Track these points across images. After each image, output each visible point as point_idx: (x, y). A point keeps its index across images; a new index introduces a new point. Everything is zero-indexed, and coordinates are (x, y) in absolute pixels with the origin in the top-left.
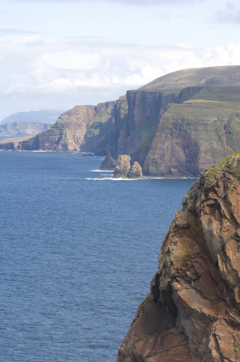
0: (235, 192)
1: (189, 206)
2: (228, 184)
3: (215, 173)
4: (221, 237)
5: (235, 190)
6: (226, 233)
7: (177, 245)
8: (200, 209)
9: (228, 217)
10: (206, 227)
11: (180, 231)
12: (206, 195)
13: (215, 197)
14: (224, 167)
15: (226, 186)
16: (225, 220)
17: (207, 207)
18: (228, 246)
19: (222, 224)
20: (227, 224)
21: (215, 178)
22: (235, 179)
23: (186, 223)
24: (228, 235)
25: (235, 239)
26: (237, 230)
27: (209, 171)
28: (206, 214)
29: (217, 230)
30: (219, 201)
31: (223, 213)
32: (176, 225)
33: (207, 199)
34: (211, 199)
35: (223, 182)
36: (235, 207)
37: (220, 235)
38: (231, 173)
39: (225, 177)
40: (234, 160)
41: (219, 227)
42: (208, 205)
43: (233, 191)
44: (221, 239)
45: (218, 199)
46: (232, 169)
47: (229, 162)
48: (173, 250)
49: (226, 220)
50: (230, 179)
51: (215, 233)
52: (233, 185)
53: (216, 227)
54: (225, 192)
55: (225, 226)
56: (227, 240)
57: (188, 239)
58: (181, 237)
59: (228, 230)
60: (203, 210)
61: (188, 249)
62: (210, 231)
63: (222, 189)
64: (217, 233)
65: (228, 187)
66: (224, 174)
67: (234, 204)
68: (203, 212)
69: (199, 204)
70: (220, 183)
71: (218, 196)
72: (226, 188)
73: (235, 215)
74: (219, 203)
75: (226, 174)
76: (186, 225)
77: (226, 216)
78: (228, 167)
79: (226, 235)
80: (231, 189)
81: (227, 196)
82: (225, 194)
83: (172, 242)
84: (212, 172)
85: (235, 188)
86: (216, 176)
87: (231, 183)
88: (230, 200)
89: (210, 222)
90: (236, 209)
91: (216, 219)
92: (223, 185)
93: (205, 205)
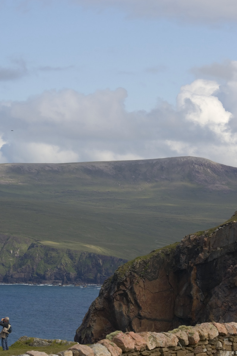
0: (138, 286)
1: (105, 295)
2: (133, 280)
3: (124, 272)
4: (128, 316)
5: (138, 284)
6: (132, 313)
7: (96, 322)
8: (113, 297)
9: (133, 302)
10: (117, 310)
11: (98, 312)
12: (118, 287)
13: (124, 289)
14: (131, 268)
15: (132, 281)
16: (130, 305)
17: (118, 296)
18: (134, 322)
19: (128, 307)
20: (132, 307)
21: (125, 275)
22: (138, 276)
23: (102, 307)
24: (134, 315)
25: (138, 317)
26: (139, 311)
27: (119, 270)
28: (117, 300)
29: (126, 311)
30: (127, 292)
31: (129, 300)
32: (95, 308)
33: (119, 290)
34: (121, 290)
35: (129, 278)
36: (138, 295)
37: (128, 315)
38: (135, 272)
39: (131, 275)
40: (137, 263)
41: (127, 309)
42: (119, 294)
43: (137, 284)
44: (129, 317)
45: (126, 290)
46: (136, 270)
47: (134, 264)
48: (93, 325)
49: (132, 305)
50: (135, 276)
51: (124, 313)
52: (136, 281)
53: (124, 309)
54: (131, 285)
55: (131, 308)
56: (133, 318)
57: (103, 318)
58: (98, 316)
59: (133, 311)
60: (116, 297)
61: (103, 325)
62: (120, 312)
63: (129, 283)
64: (126, 313)
65: (133, 281)
66: (131, 273)
67: (137, 293)
68: (116, 299)
69: (113, 294)
70: (128, 279)
71: (126, 288)
72: (132, 282)
73: (138, 301)
74: (127, 293)
75: (132, 273)
76: (102, 308)
77: (132, 302)
78: (133, 268)
79: (132, 315)
80: (135, 283)
81: (133, 288)
82: (131, 286)
83: (92, 320)
84: (122, 271)
85: (138, 283)
86: (125, 274)
87: (135, 279)
88: (135, 291)
89: (120, 306)
90: (139, 297)
91: (124, 304)
92: (129, 281)
93: (117, 294)
